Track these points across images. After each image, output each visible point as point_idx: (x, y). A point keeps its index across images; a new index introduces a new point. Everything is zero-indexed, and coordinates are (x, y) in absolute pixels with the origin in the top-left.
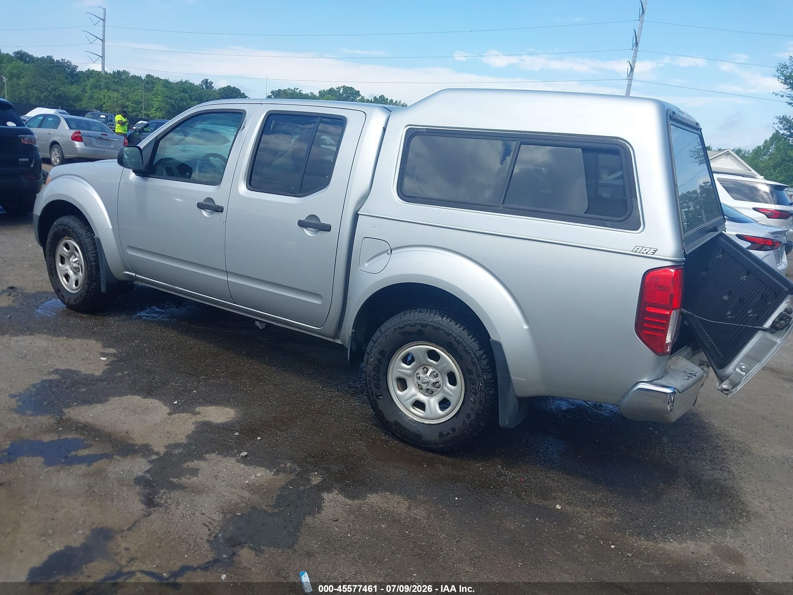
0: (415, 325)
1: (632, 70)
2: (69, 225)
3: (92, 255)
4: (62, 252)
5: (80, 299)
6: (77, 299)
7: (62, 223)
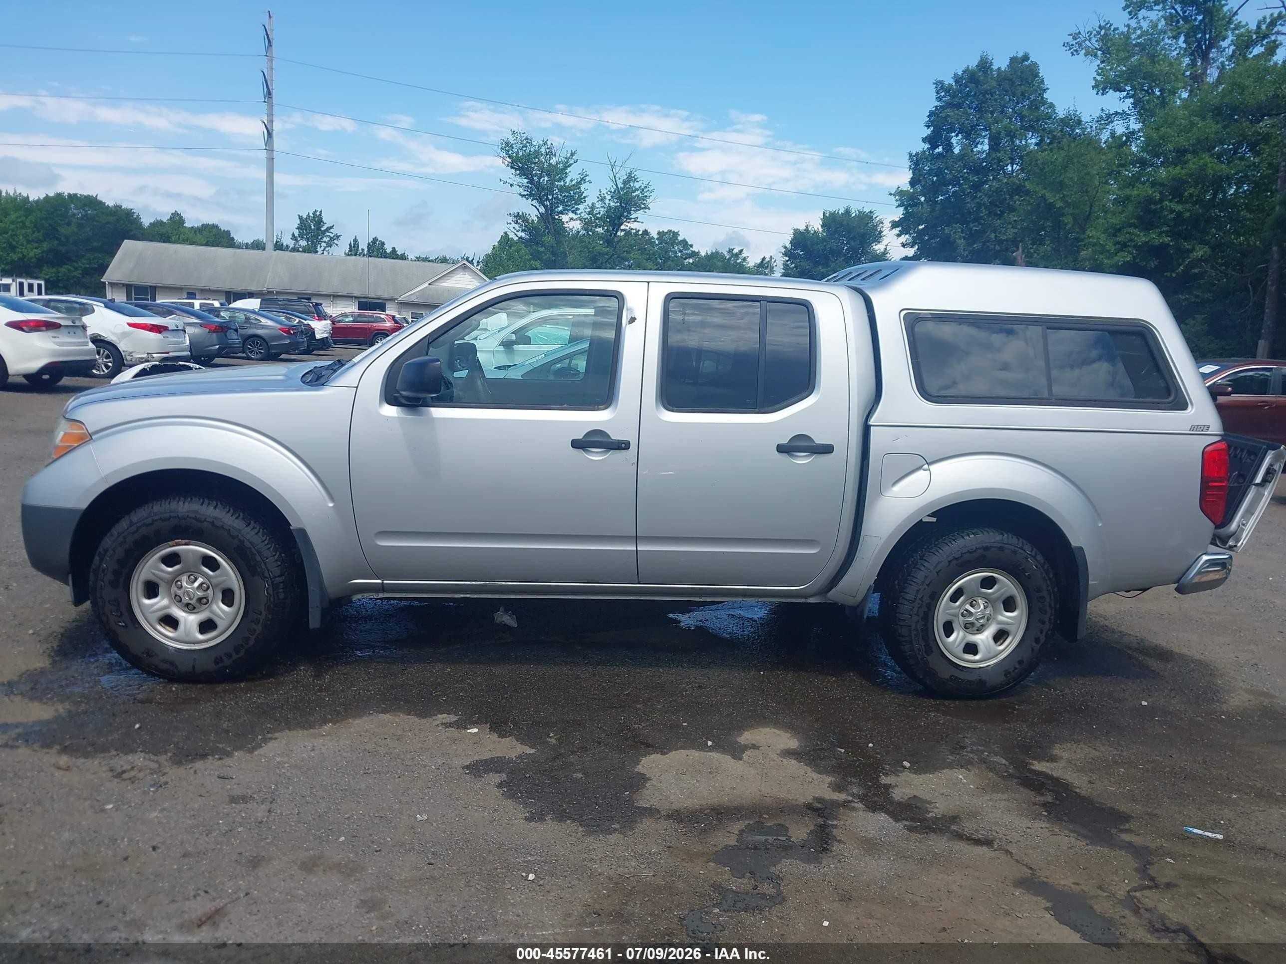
0: (975, 551)
1: (270, 134)
2: (198, 516)
3: (275, 564)
4: (154, 574)
5: (235, 656)
6: (224, 658)
7: (172, 514)
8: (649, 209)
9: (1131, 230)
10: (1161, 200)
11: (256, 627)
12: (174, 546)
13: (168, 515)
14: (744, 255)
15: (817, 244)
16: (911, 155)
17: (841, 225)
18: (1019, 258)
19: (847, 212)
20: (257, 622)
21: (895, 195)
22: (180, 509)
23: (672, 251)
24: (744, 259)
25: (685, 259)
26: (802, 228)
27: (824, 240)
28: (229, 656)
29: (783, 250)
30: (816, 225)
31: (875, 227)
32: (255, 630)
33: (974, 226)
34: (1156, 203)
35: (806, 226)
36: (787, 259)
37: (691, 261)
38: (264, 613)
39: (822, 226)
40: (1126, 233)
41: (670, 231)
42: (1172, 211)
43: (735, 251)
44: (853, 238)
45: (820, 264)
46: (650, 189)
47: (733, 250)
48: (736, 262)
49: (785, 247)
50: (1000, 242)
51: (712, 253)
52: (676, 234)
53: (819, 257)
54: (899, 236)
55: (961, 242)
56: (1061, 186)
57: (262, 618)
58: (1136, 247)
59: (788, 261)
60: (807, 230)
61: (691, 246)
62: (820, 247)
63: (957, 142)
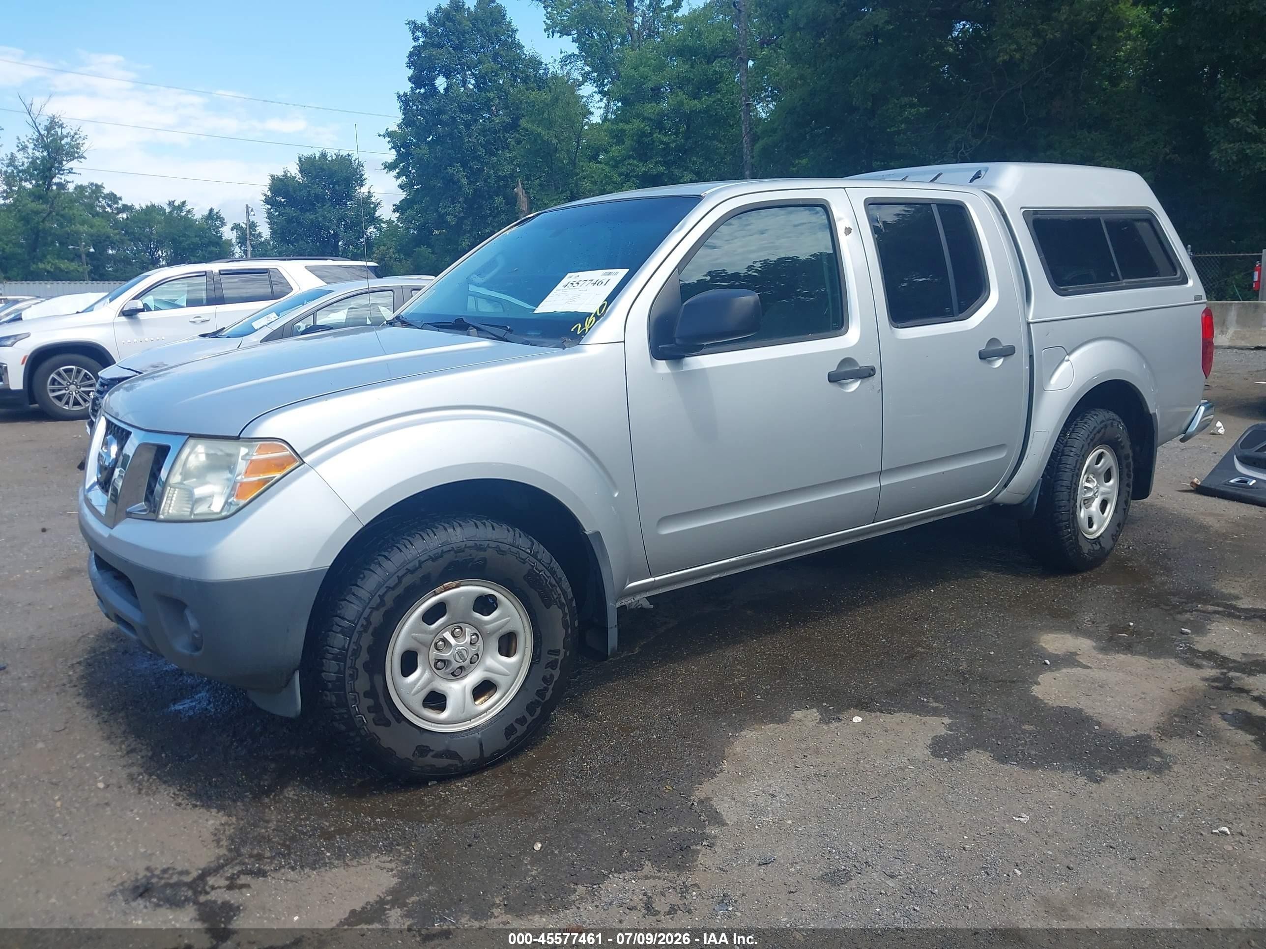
0: (1101, 430)
4: (413, 639)
5: (530, 719)
6: (517, 726)
7: (445, 549)
8: (85, 158)
9: (631, 161)
10: (651, 134)
11: (553, 672)
12: (441, 592)
13: (439, 550)
14: (188, 208)
15: (300, 190)
16: (399, 96)
17: (323, 170)
18: (521, 194)
19: (324, 156)
20: (552, 665)
21: (384, 136)
22: (454, 539)
23: (99, 206)
24: (189, 211)
25: (118, 213)
26: (280, 173)
27: (305, 186)
28: (521, 721)
29: (264, 198)
30: (294, 170)
31: (355, 170)
32: (552, 676)
33: (475, 164)
34: (646, 136)
35: (285, 172)
36: (269, 207)
37: (125, 216)
38: (563, 651)
39: (301, 171)
40: (628, 164)
41: (92, 184)
42: (662, 142)
43: (176, 204)
44: (337, 183)
45: (307, 211)
46: (82, 135)
47: (174, 202)
48: (179, 215)
49: (265, 195)
50: (500, 178)
51: (147, 207)
52: (98, 188)
53: (304, 204)
54: (397, 177)
55: (464, 181)
56: (550, 125)
57: (560, 657)
58: (637, 176)
59: (270, 209)
60: (285, 175)
61: (120, 199)
62: (304, 193)
63: (441, 83)
